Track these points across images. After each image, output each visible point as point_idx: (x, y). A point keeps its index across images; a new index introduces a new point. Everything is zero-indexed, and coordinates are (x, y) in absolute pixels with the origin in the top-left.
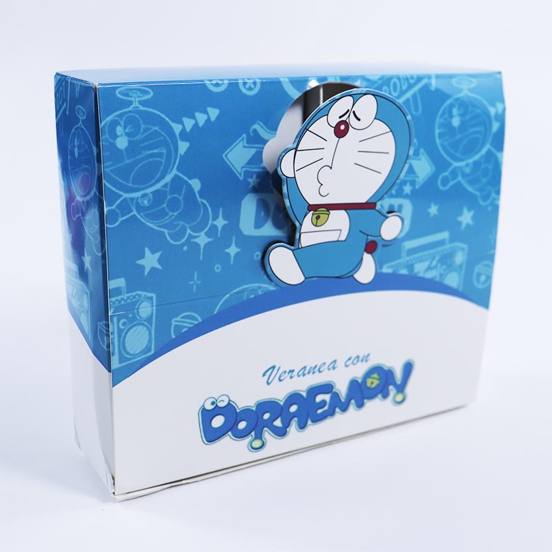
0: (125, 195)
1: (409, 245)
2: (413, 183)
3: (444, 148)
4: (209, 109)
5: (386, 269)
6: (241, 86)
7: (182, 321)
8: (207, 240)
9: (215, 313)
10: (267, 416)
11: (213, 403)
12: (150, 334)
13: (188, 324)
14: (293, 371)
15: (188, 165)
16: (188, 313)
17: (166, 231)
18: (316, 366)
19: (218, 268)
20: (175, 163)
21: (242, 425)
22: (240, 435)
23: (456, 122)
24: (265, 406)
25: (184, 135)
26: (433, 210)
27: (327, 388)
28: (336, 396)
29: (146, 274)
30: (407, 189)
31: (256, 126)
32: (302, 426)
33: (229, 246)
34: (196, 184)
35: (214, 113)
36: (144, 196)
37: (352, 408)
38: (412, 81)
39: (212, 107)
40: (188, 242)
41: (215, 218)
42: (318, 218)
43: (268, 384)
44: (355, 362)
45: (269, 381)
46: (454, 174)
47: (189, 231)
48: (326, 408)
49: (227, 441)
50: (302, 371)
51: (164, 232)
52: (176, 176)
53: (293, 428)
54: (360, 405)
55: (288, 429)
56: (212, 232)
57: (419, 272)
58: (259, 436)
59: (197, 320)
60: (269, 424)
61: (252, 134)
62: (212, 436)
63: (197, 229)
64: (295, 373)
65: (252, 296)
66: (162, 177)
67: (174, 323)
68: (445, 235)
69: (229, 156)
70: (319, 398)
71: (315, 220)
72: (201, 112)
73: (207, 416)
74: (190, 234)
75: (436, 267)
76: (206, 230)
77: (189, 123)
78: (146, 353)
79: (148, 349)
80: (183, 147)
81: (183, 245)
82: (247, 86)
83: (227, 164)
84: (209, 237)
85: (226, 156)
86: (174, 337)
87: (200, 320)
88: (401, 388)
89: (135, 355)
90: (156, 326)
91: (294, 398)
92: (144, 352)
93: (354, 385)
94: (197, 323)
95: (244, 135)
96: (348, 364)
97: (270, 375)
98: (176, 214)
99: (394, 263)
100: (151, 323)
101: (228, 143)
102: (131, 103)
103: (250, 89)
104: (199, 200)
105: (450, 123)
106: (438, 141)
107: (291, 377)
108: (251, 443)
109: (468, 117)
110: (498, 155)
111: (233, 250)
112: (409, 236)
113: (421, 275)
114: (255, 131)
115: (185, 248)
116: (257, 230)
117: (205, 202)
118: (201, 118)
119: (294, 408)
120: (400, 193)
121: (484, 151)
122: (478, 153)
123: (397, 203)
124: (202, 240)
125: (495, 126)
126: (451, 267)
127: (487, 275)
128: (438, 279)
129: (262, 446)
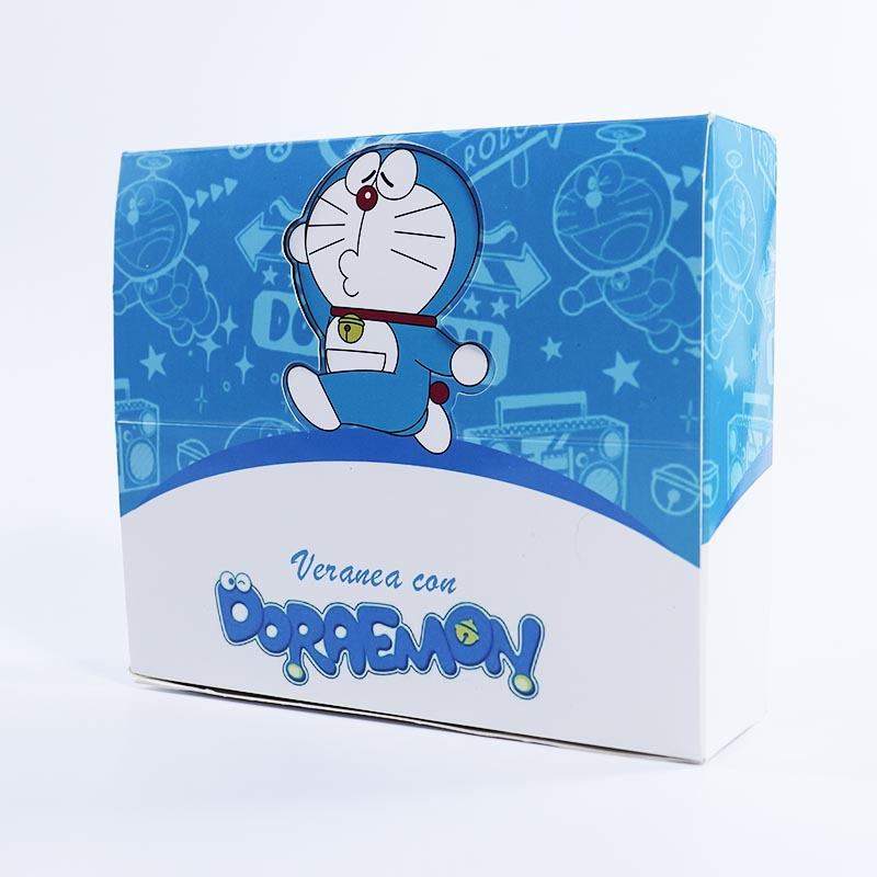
0: (131, 279)
1: (508, 402)
2: (510, 299)
3: (567, 242)
4: (227, 180)
5: (469, 436)
6: (268, 151)
7: (190, 450)
8: (214, 347)
9: (226, 447)
10: (303, 630)
11: (231, 581)
12: (155, 457)
13: (196, 456)
14: (333, 568)
16: (194, 441)
17: (171, 328)
18: (367, 572)
19: (226, 386)
20: (182, 245)
21: (272, 631)
22: (272, 648)
23: (594, 200)
24: (301, 613)
25: (195, 212)
26: (552, 349)
27: (390, 616)
28: (404, 635)
29: (150, 378)
30: (500, 308)
31: (278, 203)
32: (359, 671)
33: (240, 359)
34: (203, 272)
35: (231, 184)
36: (149, 282)
37: (435, 669)
38: (518, 136)
39: (229, 177)
40: (193, 346)
41: (224, 319)
42: (347, 329)
43: (301, 578)
44: (430, 585)
45: (302, 574)
46: (591, 289)
47: (194, 332)
48: (392, 651)
50: (347, 573)
51: (168, 330)
52: (183, 261)
53: (344, 666)
54: (451, 672)
55: (337, 665)
56: (220, 337)
57: (533, 455)
58: (297, 659)
59: (204, 452)
60: (309, 644)
61: (271, 212)
62: (235, 633)
63: (204, 330)
64: (337, 573)
65: (270, 435)
66: (168, 261)
67: (179, 450)
68: (579, 397)
69: (241, 239)
70: (379, 629)
71: (343, 332)
72: (217, 183)
74: (195, 336)
75: (564, 451)
76: (214, 332)
77: (202, 196)
78: (151, 482)
79: (152, 478)
80: (192, 226)
81: (188, 348)
82: (275, 151)
83: (238, 249)
84: (217, 343)
85: (238, 239)
86: (180, 469)
87: (208, 454)
88: (525, 665)
89: (141, 482)
90: (161, 448)
91: (338, 613)
92: (149, 479)
93: (431, 622)
94: (204, 456)
95: (262, 214)
96: (419, 584)
97: (301, 564)
98: (181, 308)
99: (482, 429)
100: (155, 443)
101: (242, 222)
102: (148, 173)
103: (278, 154)
104: (206, 293)
105: (583, 203)
106: (557, 233)
107: (332, 579)
108: (286, 668)
109: (618, 192)
110: (690, 262)
111: (244, 365)
112: (506, 388)
113: (536, 460)
114: (276, 208)
115: (190, 353)
116: (273, 343)
117: (212, 296)
120: (484, 313)
121: (654, 253)
122: (640, 256)
123: (480, 327)
124: (209, 345)
125: (678, 208)
126: (596, 459)
127: (683, 493)
128: (572, 477)
129: (303, 679)
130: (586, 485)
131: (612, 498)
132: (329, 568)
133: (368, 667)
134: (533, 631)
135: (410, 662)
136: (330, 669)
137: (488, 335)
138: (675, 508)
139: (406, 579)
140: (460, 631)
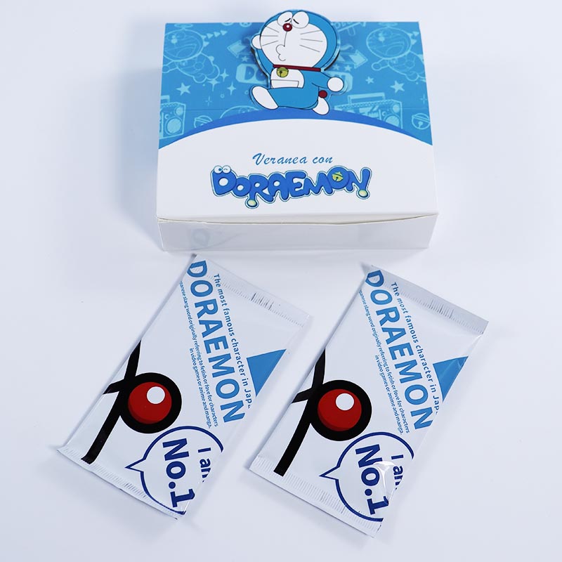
0: (173, 61)
1: (352, 97)
2: (352, 66)
3: (373, 50)
4: (222, 31)
5: (336, 108)
7: (200, 119)
8: (217, 82)
9: (221, 118)
10: (257, 185)
11: (220, 170)
12: (182, 124)
13: (205, 121)
14: (274, 159)
15: (208, 51)
16: (204, 116)
17: (194, 77)
18: (291, 159)
19: (222, 96)
20: (200, 50)
21: (240, 188)
22: (240, 195)
23: (382, 39)
24: (256, 178)
25: (207, 40)
26: (370, 80)
27: (302, 175)
28: (308, 181)
29: (181, 94)
30: (348, 68)
32: (285, 198)
33: (229, 86)
34: (212, 59)
35: (224, 32)
36: (183, 62)
37: (323, 193)
40: (206, 83)
41: (221, 73)
42: (281, 72)
43: (257, 165)
44: (321, 161)
45: (258, 163)
46: (384, 63)
47: (206, 78)
48: (302, 188)
49: (230, 196)
50: (281, 160)
51: (192, 77)
52: (201, 55)
53: (278, 197)
54: (330, 192)
55: (274, 197)
56: (220, 79)
57: (364, 113)
58: (253, 198)
59: (209, 120)
60: (260, 191)
62: (220, 191)
63: (212, 77)
64: (276, 160)
65: (244, 112)
66: (194, 54)
67: (195, 120)
68: (382, 94)
69: (230, 48)
70: (296, 180)
71: (279, 73)
72: (217, 32)
73: (216, 177)
75: (377, 111)
76: (216, 78)
77: (210, 36)
79: (180, 131)
80: (205, 44)
81: (203, 83)
82: (244, 24)
83: (229, 51)
86: (195, 127)
87: (212, 121)
88: (364, 186)
89: (172, 134)
90: (185, 120)
91: (276, 177)
92: (178, 133)
93: (321, 175)
94: (209, 122)
95: (240, 40)
96: (315, 161)
97: (258, 159)
98: (199, 70)
99: (342, 106)
100: (182, 118)
101: (231, 43)
102: (181, 28)
103: (246, 25)
104: (213, 65)
105: (377, 40)
106: (369, 47)
107: (273, 163)
108: (247, 202)
109: (391, 37)
110: (419, 56)
111: (232, 88)
112: (352, 92)
113: (366, 114)
115: (204, 85)
116: (246, 80)
117: (216, 66)
118: (217, 34)
119: (277, 184)
120: (342, 70)
121: (406, 53)
122: (401, 54)
123: (340, 74)
124: (214, 82)
125: (413, 42)
126: (390, 113)
127: (424, 122)
128: (380, 119)
129: (256, 205)
130: (387, 121)
131: (397, 125)
132: (272, 159)
133: (290, 196)
134: (367, 174)
135: (311, 191)
136: (270, 199)
137: (344, 76)
138: (422, 127)
139: (309, 160)
140: (334, 177)
